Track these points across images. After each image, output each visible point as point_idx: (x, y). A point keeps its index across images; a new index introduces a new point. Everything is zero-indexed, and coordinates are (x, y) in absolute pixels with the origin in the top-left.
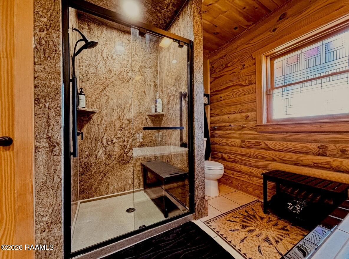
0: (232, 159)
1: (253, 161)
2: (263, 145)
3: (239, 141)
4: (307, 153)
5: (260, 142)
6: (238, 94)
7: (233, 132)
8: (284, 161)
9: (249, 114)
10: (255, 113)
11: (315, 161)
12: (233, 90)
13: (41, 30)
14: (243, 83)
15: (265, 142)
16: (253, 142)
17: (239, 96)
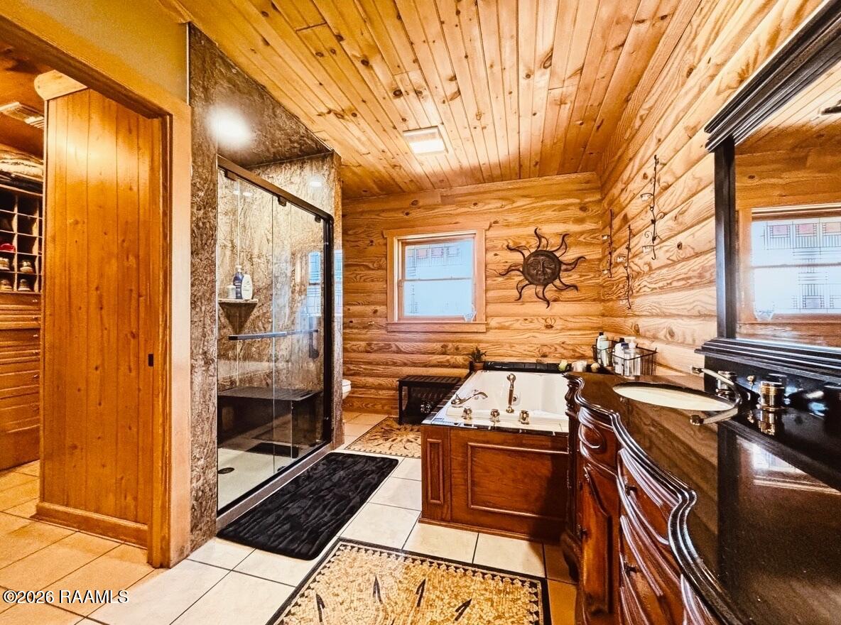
0: (353, 370)
1: (381, 369)
2: (394, 348)
3: (363, 344)
4: (433, 353)
5: (390, 344)
6: (363, 278)
7: (356, 331)
8: (414, 364)
9: (378, 308)
10: (384, 307)
11: (439, 360)
12: (355, 270)
13: (199, 209)
14: (371, 265)
15: (397, 343)
16: (382, 344)
17: (364, 281)
